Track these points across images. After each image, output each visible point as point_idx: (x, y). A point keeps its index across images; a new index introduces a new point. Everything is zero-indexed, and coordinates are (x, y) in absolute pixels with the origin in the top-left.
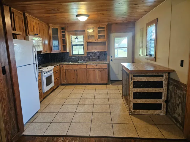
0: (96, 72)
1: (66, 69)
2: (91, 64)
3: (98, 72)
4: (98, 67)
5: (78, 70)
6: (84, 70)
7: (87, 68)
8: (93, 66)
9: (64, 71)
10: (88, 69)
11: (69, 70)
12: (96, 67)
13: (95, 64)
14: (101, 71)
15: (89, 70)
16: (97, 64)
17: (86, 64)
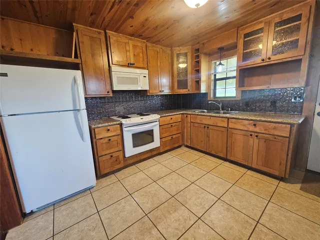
0: (251, 140)
1: (192, 122)
2: (238, 119)
3: (256, 140)
4: (257, 130)
5: (210, 127)
6: (223, 129)
7: (230, 126)
8: (244, 125)
9: (189, 125)
10: (232, 128)
11: (196, 125)
12: (252, 128)
13: (251, 120)
14: (266, 140)
15: (234, 131)
16: (256, 121)
17: (228, 118)
